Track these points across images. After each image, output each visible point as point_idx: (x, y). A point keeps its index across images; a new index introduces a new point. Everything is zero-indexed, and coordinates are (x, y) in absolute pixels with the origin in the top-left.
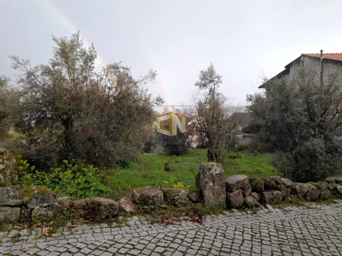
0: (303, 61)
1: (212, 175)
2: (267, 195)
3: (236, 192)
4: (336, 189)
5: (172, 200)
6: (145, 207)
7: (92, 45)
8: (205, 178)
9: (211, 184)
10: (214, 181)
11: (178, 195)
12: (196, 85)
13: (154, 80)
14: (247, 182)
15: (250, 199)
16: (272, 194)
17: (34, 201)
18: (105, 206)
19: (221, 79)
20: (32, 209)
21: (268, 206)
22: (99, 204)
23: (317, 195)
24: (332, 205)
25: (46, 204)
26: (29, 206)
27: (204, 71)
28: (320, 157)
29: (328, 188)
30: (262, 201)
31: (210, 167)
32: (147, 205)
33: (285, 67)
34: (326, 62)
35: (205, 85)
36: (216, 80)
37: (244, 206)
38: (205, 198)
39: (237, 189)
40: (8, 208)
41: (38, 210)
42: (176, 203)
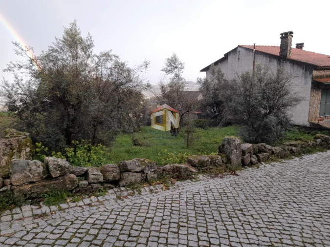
0: (239, 51)
1: (235, 144)
2: (261, 155)
3: (247, 155)
4: (292, 150)
5: (214, 163)
6: (203, 168)
7: (89, 34)
8: (231, 147)
9: (235, 151)
10: (236, 149)
11: (217, 159)
12: (162, 70)
13: (147, 69)
14: (252, 148)
15: (253, 160)
16: (263, 155)
17: (147, 168)
18: (184, 169)
19: (183, 65)
20: (147, 174)
21: (262, 163)
22: (180, 168)
23: (283, 154)
24: (292, 160)
25: (153, 170)
26: (145, 171)
27: (170, 58)
28: (273, 129)
29: (288, 150)
30: (259, 160)
31: (234, 139)
32: (203, 167)
33: (225, 55)
34: (258, 54)
35: (171, 71)
36: (180, 66)
37: (251, 164)
38: (232, 160)
39: (248, 153)
40: (135, 174)
41: (150, 174)
42: (217, 164)
